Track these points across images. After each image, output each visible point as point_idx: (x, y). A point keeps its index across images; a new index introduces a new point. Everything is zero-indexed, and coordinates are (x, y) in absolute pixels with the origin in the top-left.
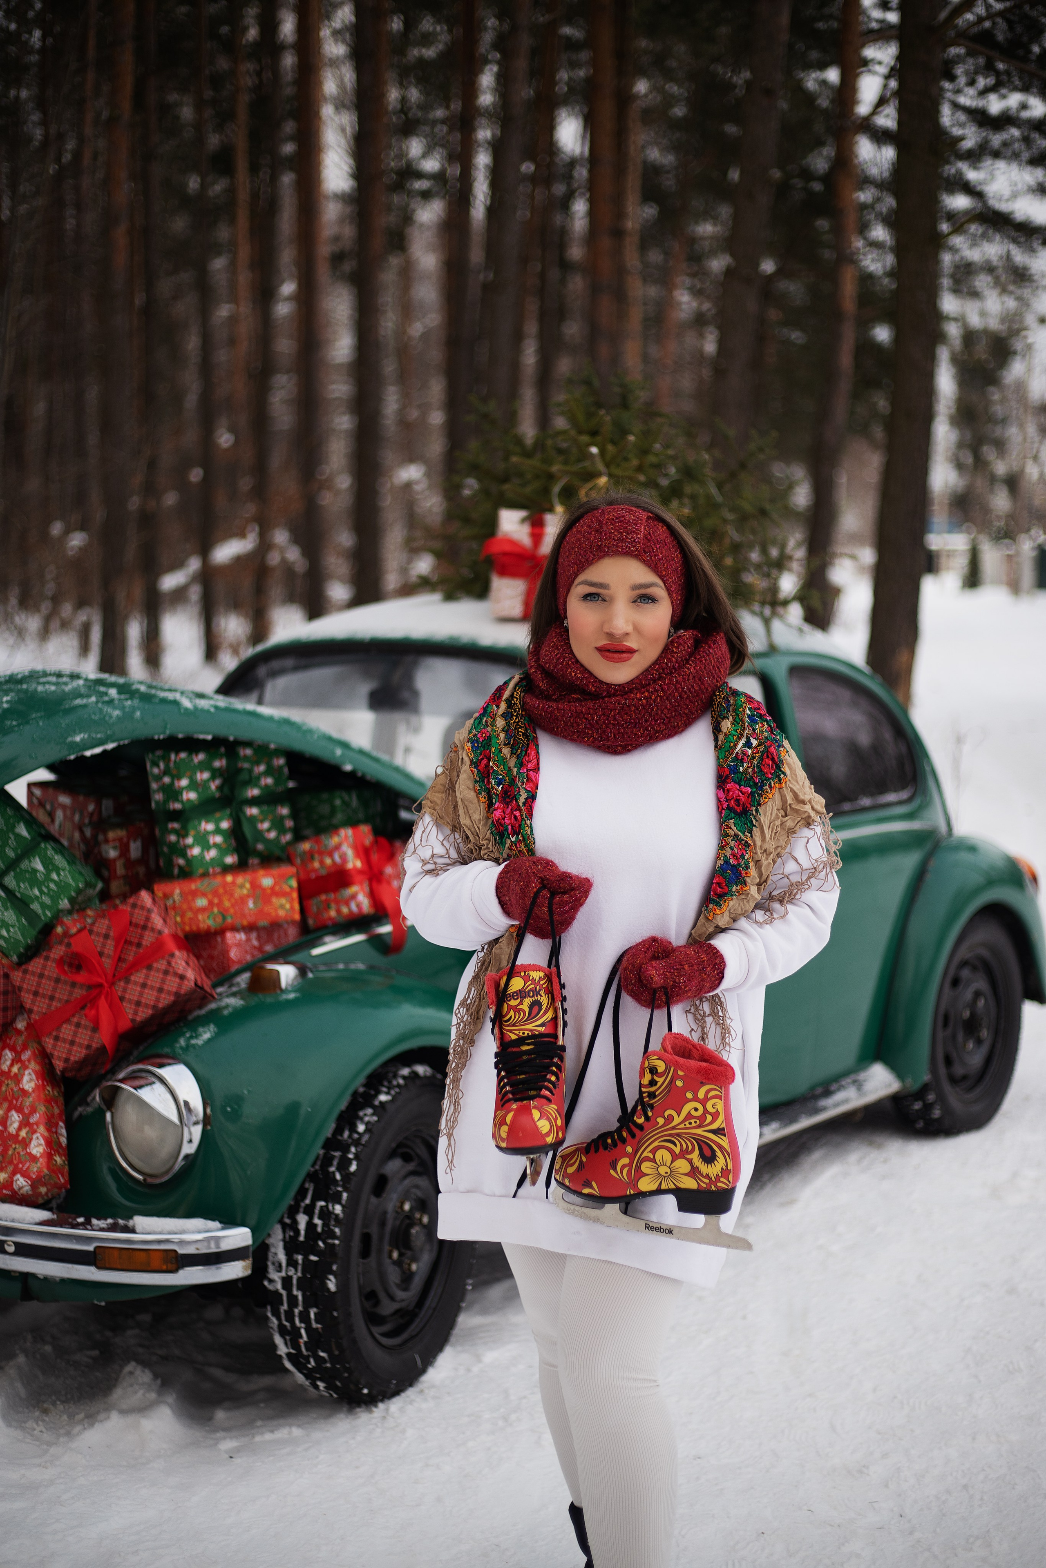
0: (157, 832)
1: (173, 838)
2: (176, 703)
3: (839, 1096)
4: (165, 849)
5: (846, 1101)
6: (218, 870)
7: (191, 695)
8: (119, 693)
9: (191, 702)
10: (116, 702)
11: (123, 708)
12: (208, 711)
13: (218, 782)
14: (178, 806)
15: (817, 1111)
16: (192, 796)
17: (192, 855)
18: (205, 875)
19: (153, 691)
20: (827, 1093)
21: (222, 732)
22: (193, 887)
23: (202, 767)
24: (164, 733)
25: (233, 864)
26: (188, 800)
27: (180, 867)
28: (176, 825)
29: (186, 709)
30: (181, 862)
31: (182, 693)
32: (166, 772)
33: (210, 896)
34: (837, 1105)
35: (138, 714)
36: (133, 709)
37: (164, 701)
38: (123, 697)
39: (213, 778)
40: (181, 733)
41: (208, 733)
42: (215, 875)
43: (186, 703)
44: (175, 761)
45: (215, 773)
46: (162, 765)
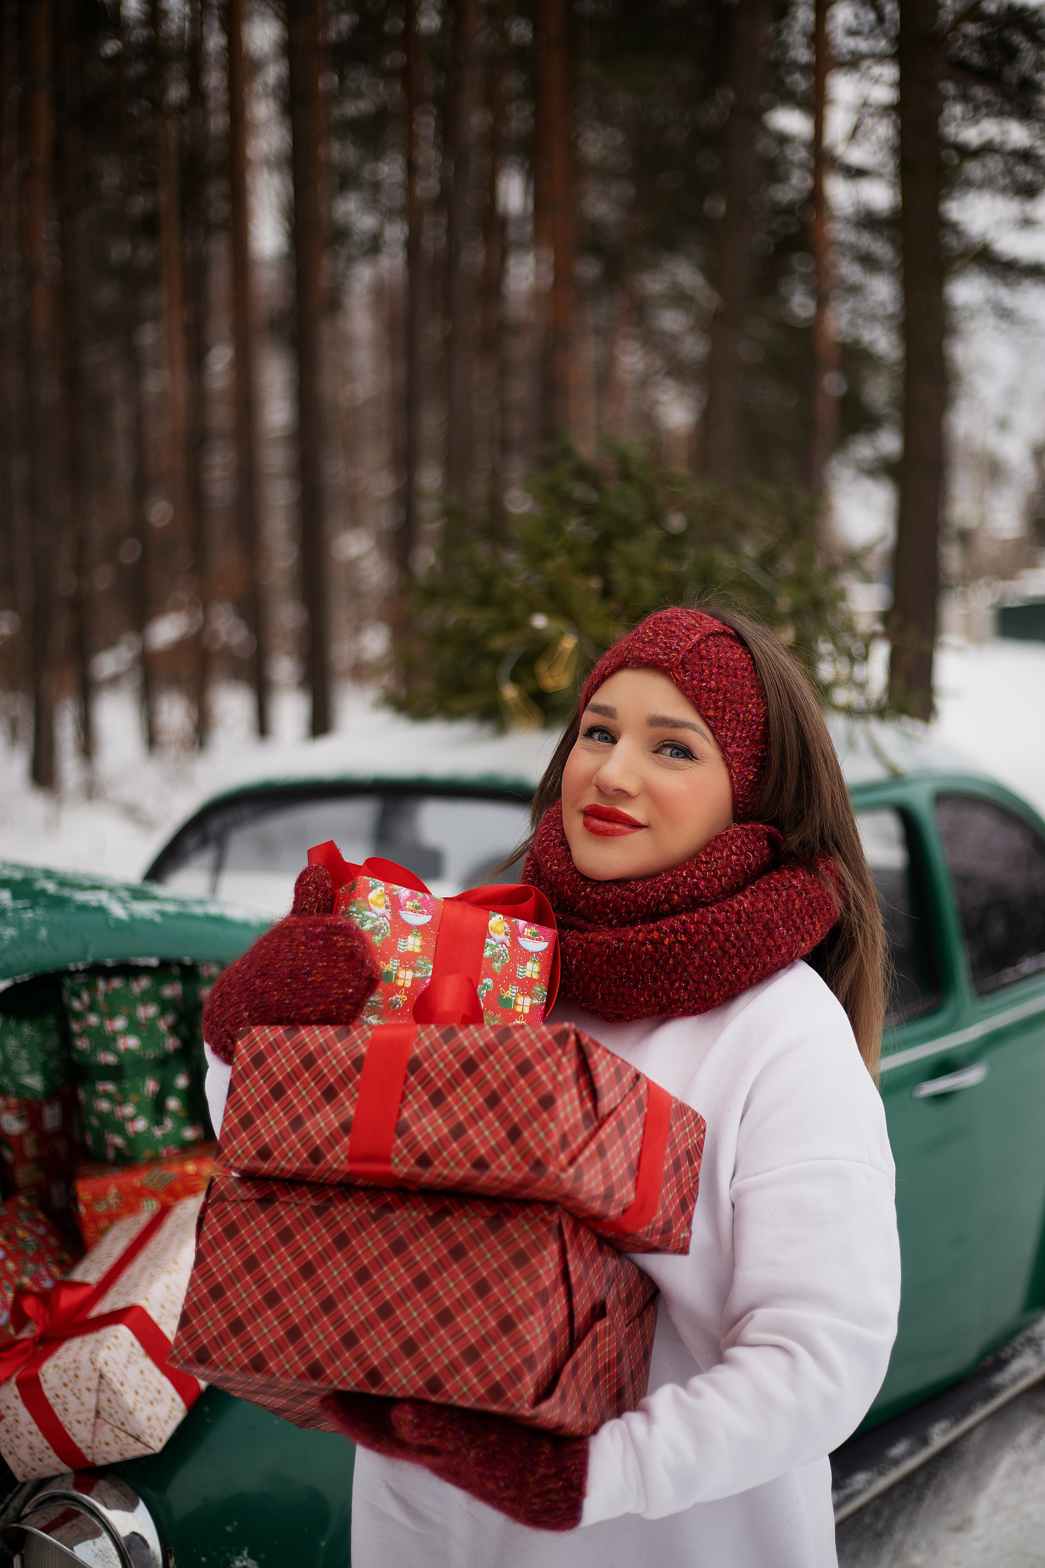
0: (82, 1095)
1: (104, 1105)
2: (101, 910)
3: (1016, 1366)
4: (94, 1122)
5: (1023, 1373)
6: (173, 1149)
7: (125, 895)
8: (15, 897)
9: (125, 908)
10: (10, 914)
11: (19, 925)
12: (151, 923)
13: (170, 1018)
14: (110, 1058)
15: (992, 1393)
16: (132, 1042)
17: (135, 1132)
18: (155, 1160)
19: (66, 892)
20: (1001, 1364)
21: (173, 951)
22: (137, 1182)
23: (146, 998)
24: (84, 959)
25: (196, 1140)
26: (127, 1050)
27: (117, 1149)
28: (110, 1087)
29: (118, 921)
30: (118, 1141)
31: (111, 891)
32: (92, 1007)
33: (163, 1196)
34: (1015, 1380)
35: (43, 933)
36: (36, 924)
37: (84, 908)
38: (20, 904)
39: (162, 1013)
40: (110, 957)
41: (150, 955)
42: (169, 1159)
43: (118, 911)
44: (106, 994)
45: (165, 1006)
46: (85, 997)
